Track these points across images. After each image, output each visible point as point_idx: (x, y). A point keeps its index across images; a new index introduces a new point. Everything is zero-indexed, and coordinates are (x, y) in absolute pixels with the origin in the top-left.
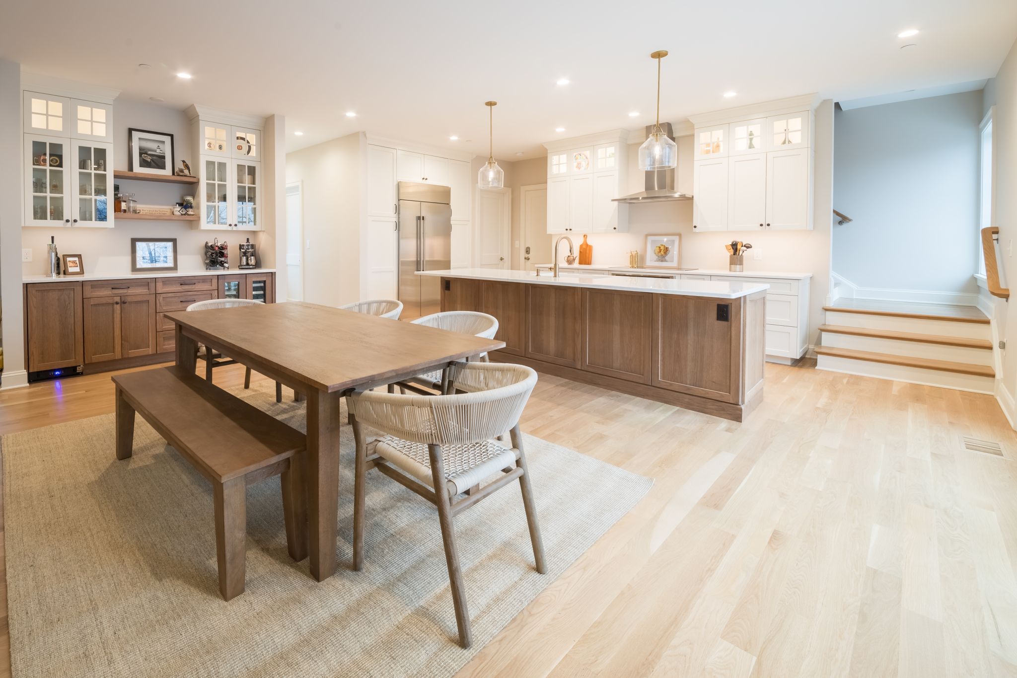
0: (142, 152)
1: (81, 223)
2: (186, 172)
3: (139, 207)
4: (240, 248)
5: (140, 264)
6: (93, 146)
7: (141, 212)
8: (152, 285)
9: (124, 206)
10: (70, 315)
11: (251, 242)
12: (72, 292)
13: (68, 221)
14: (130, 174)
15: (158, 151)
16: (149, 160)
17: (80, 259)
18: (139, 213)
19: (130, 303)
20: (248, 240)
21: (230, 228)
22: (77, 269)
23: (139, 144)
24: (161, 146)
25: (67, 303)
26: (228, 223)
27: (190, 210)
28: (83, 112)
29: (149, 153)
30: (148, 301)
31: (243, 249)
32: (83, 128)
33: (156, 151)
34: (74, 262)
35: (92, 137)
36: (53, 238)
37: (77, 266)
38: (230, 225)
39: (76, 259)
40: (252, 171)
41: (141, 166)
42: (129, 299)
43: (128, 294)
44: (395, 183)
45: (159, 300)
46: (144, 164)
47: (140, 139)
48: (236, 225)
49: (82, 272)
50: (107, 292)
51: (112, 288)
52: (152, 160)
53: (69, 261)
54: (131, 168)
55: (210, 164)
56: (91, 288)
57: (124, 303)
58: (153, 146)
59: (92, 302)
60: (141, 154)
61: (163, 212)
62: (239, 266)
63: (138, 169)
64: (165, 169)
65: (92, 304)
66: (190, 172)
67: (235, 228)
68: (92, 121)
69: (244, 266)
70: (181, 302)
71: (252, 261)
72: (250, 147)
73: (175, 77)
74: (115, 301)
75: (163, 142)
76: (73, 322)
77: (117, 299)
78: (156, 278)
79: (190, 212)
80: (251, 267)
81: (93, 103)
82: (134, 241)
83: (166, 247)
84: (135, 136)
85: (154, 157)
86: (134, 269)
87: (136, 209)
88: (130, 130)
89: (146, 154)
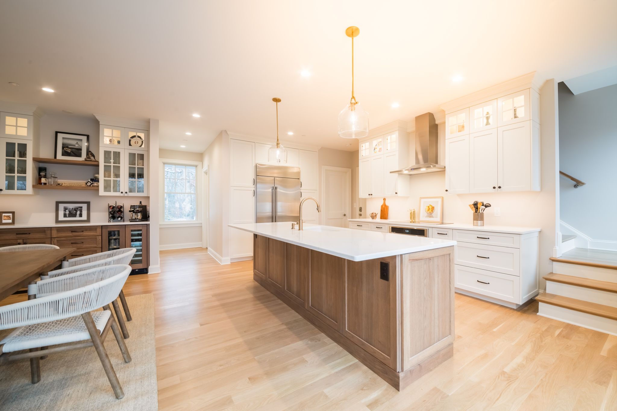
0: (64, 146)
1: (6, 192)
2: (92, 158)
3: (60, 181)
4: (131, 208)
5: (61, 218)
6: (16, 142)
7: (63, 185)
8: (49, 232)
9: (43, 180)
11: (143, 204)
14: (55, 160)
15: (77, 145)
16: (69, 151)
17: (13, 215)
18: (61, 185)
20: (141, 202)
21: (122, 195)
22: (10, 221)
23: (63, 141)
24: (79, 142)
26: (121, 191)
27: (96, 183)
29: (70, 147)
30: (45, 242)
34: (8, 216)
35: (16, 137)
38: (122, 193)
40: (141, 157)
41: (63, 155)
42: (30, 241)
44: (254, 165)
46: (65, 153)
47: (63, 138)
48: (126, 193)
49: (13, 223)
51: (17, 234)
52: (71, 151)
53: (4, 216)
54: (55, 157)
55: (107, 153)
58: (74, 142)
60: (63, 148)
61: (80, 185)
62: (130, 220)
63: (60, 157)
64: (81, 157)
66: (95, 158)
67: (126, 195)
68: (17, 126)
69: (134, 219)
70: (72, 243)
71: (139, 216)
72: (142, 142)
73: (41, 91)
74: (18, 242)
75: (81, 140)
78: (51, 227)
79: (95, 184)
80: (138, 220)
82: (58, 203)
83: (82, 207)
84: (60, 136)
85: (73, 150)
86: (57, 221)
87: (59, 182)
88: (57, 133)
89: (67, 147)
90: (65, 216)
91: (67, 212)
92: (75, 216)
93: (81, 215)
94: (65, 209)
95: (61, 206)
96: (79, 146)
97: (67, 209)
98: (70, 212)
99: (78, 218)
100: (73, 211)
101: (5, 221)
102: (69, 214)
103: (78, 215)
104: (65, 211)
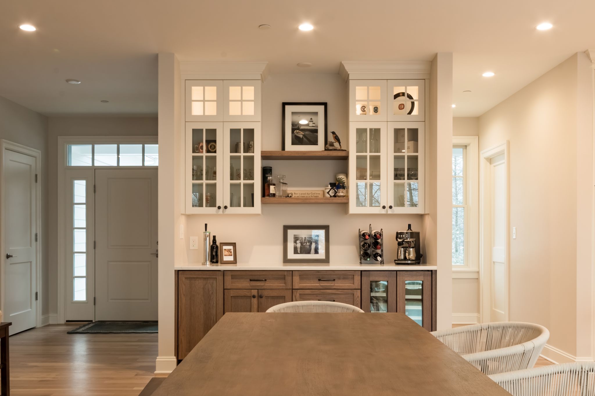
0: (295, 127)
1: (231, 210)
2: (336, 145)
3: (290, 190)
4: (397, 237)
5: (291, 255)
6: (242, 126)
7: (294, 195)
8: (289, 279)
9: (272, 189)
10: (213, 306)
11: (414, 229)
12: (215, 282)
13: (219, 208)
14: (284, 154)
15: (311, 125)
16: (301, 136)
17: (234, 248)
18: (291, 197)
19: (267, 297)
20: (409, 226)
21: (383, 212)
22: (231, 258)
23: (292, 119)
24: (314, 118)
25: (211, 292)
26: (382, 205)
27: (341, 190)
28: (234, 92)
29: (303, 128)
30: (285, 297)
31: (400, 238)
32: (234, 109)
33: (309, 126)
34: (229, 251)
35: (242, 118)
36: (206, 225)
37: (231, 255)
38: (384, 207)
39: (231, 247)
40: (414, 134)
41: (293, 143)
42: (265, 293)
43: (265, 287)
45: (295, 297)
46: (296, 141)
47: (293, 113)
48: (391, 207)
49: (235, 262)
50: (245, 284)
51: (251, 280)
52: (304, 135)
53: (225, 250)
54: (283, 148)
56: (232, 278)
57: (261, 297)
59: (232, 293)
60: (293, 130)
61: (315, 195)
62: (395, 260)
63: (290, 147)
64: (317, 145)
65: (231, 295)
66: (340, 145)
67: (390, 211)
68: (242, 101)
69: (402, 260)
71: (412, 254)
72: (413, 104)
74: (253, 294)
75: (316, 114)
76: (215, 314)
77: (255, 292)
78: (292, 271)
79: (341, 192)
80: (409, 262)
82: (286, 228)
83: (318, 236)
84: (288, 110)
85: (307, 133)
86: (286, 261)
87: (288, 192)
88: (284, 105)
89: (298, 129)
90: (296, 252)
91: (299, 245)
93: (316, 252)
94: (296, 239)
95: (291, 233)
96: (314, 125)
97: (297, 240)
98: (302, 243)
99: (312, 256)
100: (306, 243)
101: (226, 259)
102: (301, 248)
103: (313, 250)
104: (295, 242)
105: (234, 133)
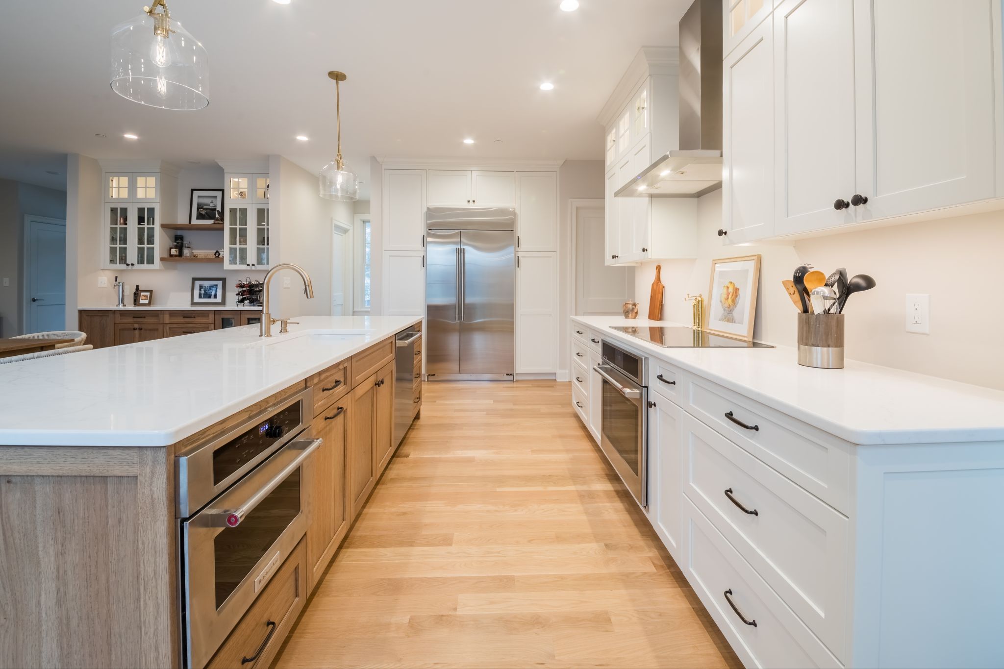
0: (200, 207)
1: (137, 266)
3: (196, 252)
5: (197, 299)
6: (146, 206)
7: (199, 257)
9: (173, 252)
13: (128, 265)
14: (190, 226)
15: (211, 205)
16: (204, 213)
17: (150, 294)
18: (197, 257)
21: (249, 268)
22: (147, 302)
23: (198, 201)
24: (214, 200)
28: (141, 181)
29: (205, 207)
32: (140, 194)
33: (209, 205)
34: (146, 296)
35: (145, 200)
36: (116, 277)
37: (147, 299)
39: (148, 294)
41: (198, 218)
43: (144, 322)
44: (424, 211)
46: (200, 216)
47: (199, 197)
49: (149, 304)
50: (130, 320)
51: (134, 317)
52: (206, 213)
53: (143, 295)
54: (190, 221)
58: (207, 201)
60: (198, 209)
63: (195, 221)
67: (253, 268)
68: (146, 187)
73: (123, 139)
74: (134, 327)
75: (216, 197)
77: (136, 326)
81: (146, 174)
82: (193, 280)
83: (217, 285)
84: (196, 194)
85: (208, 211)
86: (193, 304)
87: (195, 254)
88: (193, 190)
89: (202, 208)
90: (200, 297)
91: (203, 292)
92: (210, 297)
93: (215, 297)
94: (201, 287)
95: (197, 283)
96: (214, 205)
97: (202, 288)
98: (205, 291)
99: (212, 300)
100: (208, 291)
101: (141, 302)
102: (204, 294)
103: (213, 296)
104: (200, 290)
105: (141, 210)
